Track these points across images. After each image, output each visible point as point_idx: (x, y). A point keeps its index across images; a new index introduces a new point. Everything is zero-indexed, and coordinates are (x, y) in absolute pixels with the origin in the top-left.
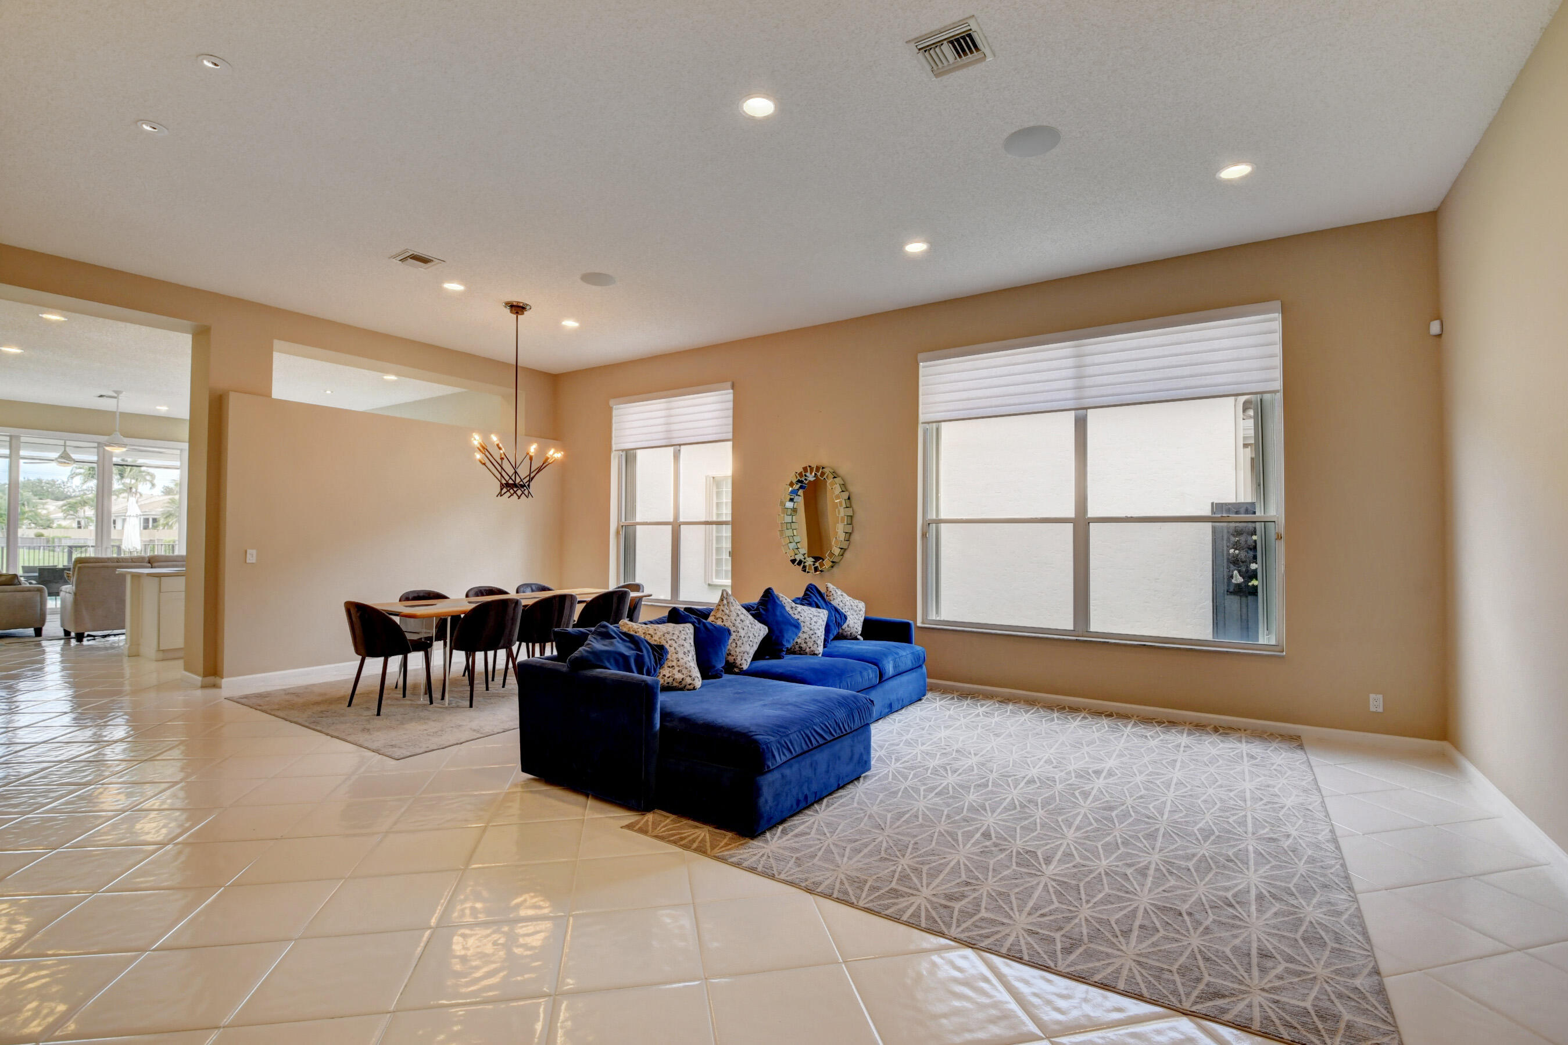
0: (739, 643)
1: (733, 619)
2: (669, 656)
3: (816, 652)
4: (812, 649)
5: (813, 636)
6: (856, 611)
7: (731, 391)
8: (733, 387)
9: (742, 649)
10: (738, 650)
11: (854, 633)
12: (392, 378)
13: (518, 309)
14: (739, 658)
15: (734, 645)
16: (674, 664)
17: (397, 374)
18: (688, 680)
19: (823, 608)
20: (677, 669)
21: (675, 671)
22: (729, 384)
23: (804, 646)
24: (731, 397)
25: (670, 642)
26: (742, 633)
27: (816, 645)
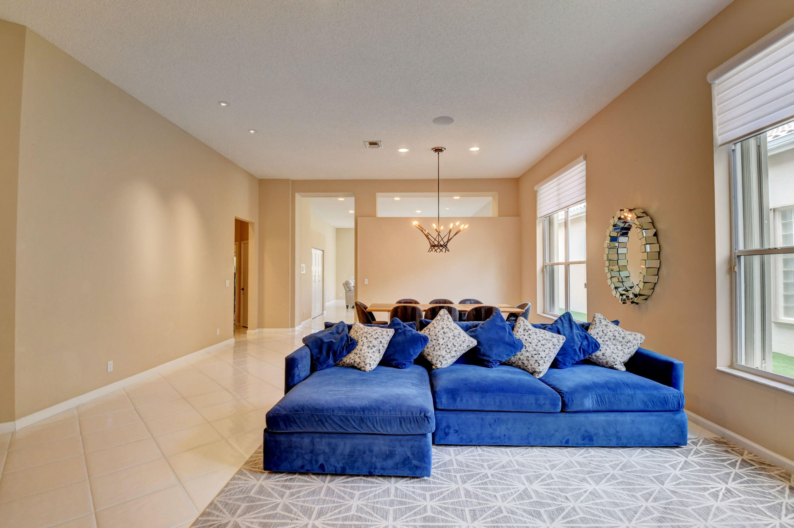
0: (437, 348)
1: (437, 330)
2: (357, 347)
3: (537, 370)
4: (533, 366)
5: (536, 356)
6: (621, 342)
7: (585, 162)
8: (585, 158)
9: (439, 353)
10: (435, 353)
11: (610, 362)
12: (397, 199)
13: (438, 150)
14: (435, 359)
15: (432, 349)
16: (358, 352)
17: (400, 197)
18: (362, 364)
19: (564, 335)
20: (358, 355)
21: (357, 357)
22: (582, 158)
23: (526, 362)
24: (584, 167)
25: (363, 338)
26: (441, 341)
27: (537, 364)
